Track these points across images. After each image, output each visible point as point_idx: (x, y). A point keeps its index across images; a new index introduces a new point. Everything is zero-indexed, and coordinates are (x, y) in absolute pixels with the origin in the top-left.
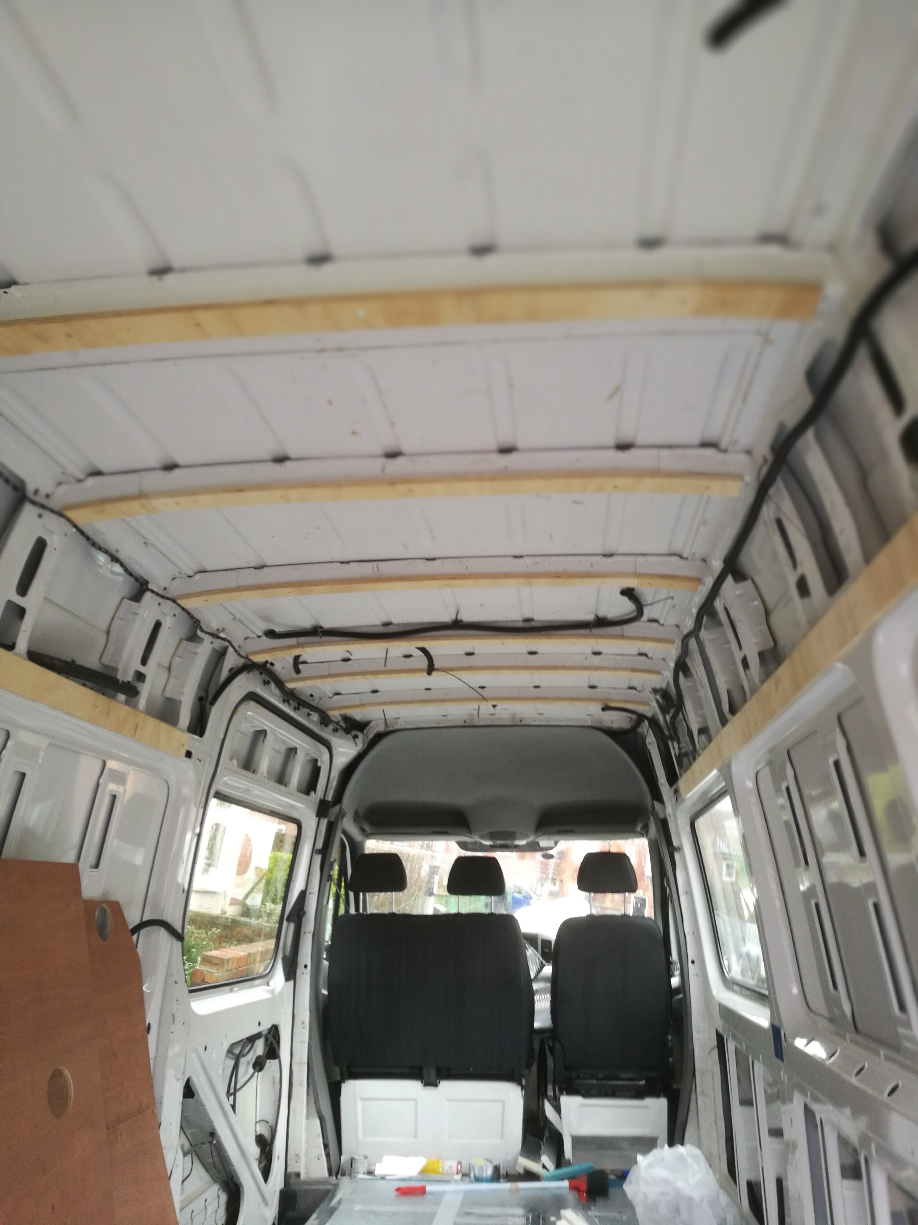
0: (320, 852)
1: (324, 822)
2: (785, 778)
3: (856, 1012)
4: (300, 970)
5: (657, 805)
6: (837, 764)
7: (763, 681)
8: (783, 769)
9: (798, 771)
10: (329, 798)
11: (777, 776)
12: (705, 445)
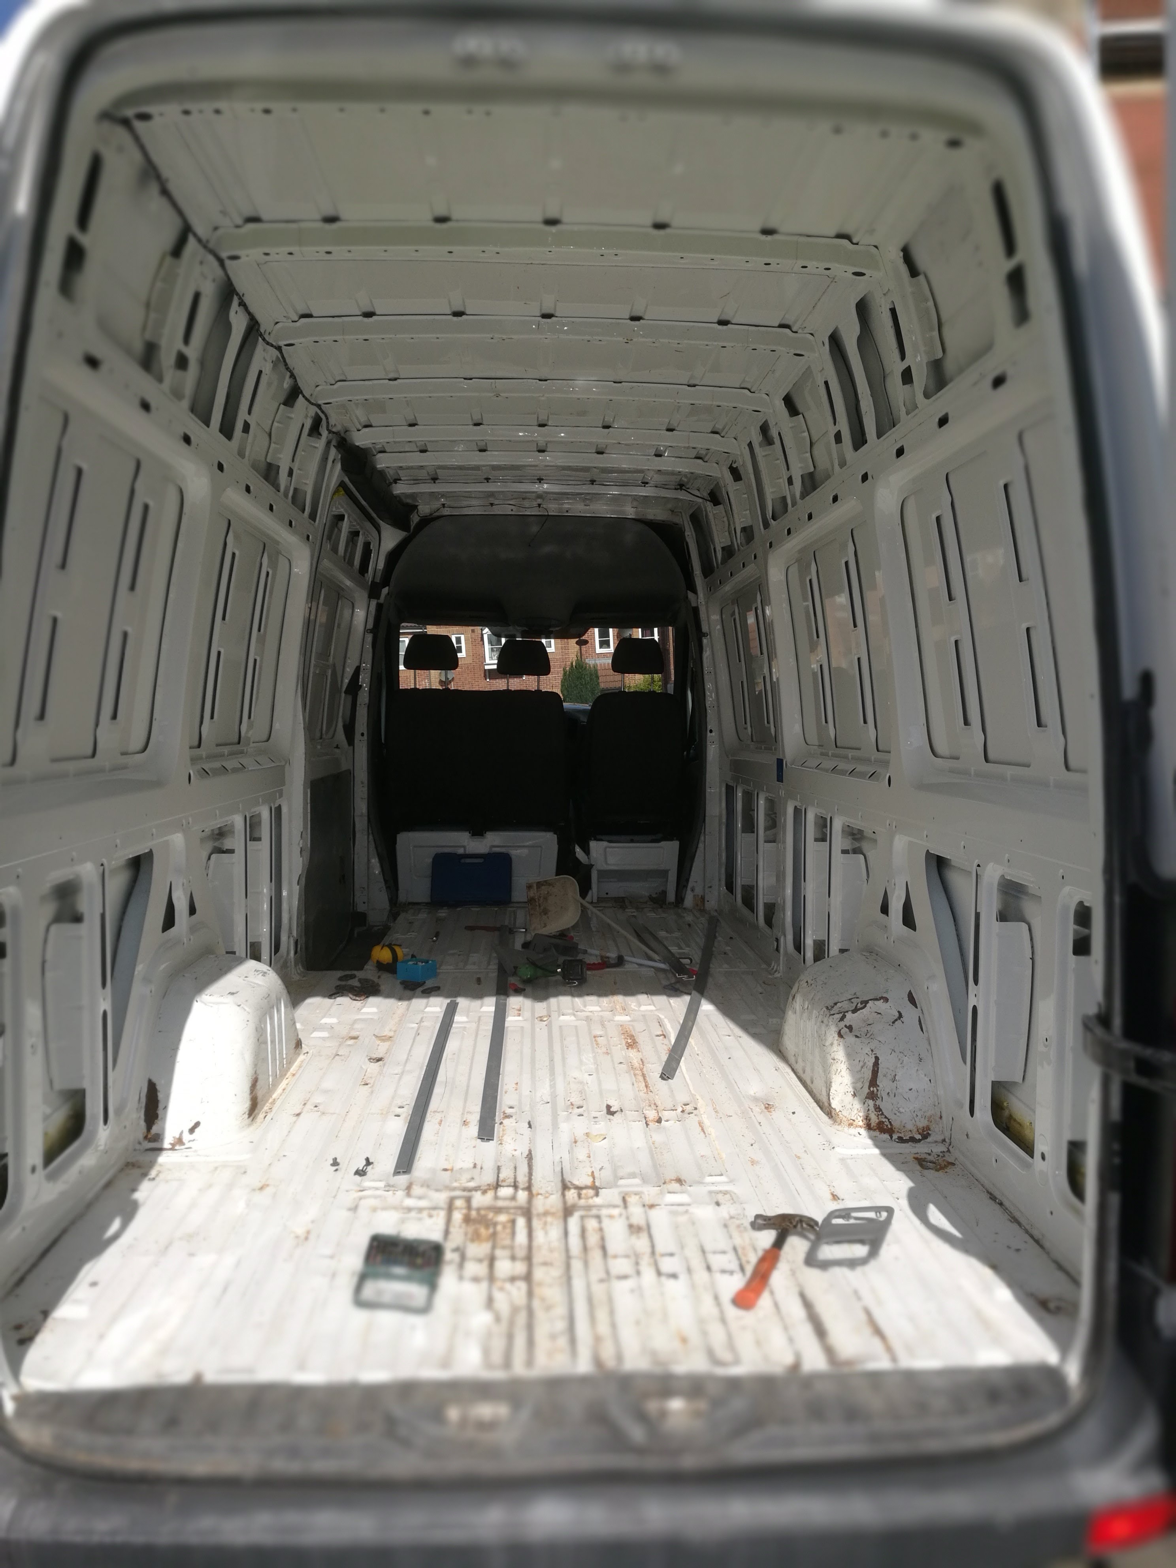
0: (371, 631)
1: (374, 603)
2: (810, 573)
3: (837, 737)
4: (357, 736)
5: (690, 595)
6: (847, 563)
7: (803, 497)
8: (809, 566)
9: (820, 569)
10: (378, 580)
11: (804, 569)
12: (782, 326)
